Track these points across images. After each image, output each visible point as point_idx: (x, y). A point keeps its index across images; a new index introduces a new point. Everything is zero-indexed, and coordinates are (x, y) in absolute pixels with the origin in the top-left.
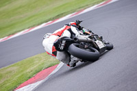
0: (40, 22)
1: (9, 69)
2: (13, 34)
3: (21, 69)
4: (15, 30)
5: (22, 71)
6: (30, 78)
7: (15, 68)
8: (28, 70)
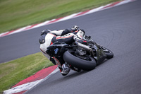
0: (43, 19)
1: (8, 65)
2: (15, 30)
3: (21, 66)
4: (17, 26)
5: (21, 69)
6: (29, 76)
7: (14, 64)
8: (28, 68)
